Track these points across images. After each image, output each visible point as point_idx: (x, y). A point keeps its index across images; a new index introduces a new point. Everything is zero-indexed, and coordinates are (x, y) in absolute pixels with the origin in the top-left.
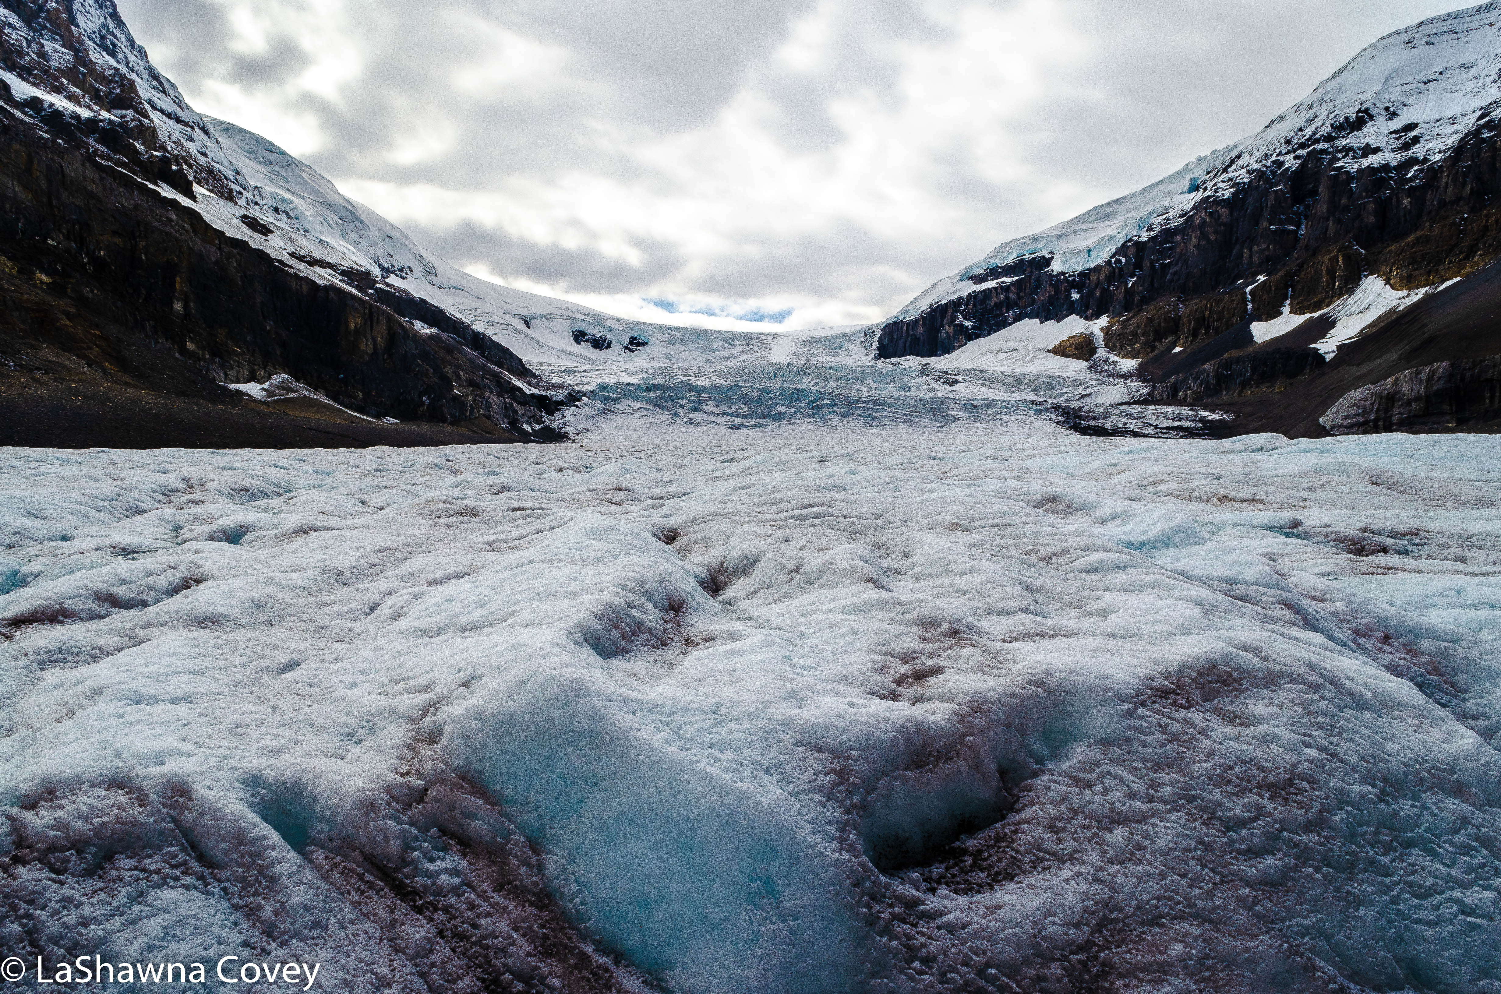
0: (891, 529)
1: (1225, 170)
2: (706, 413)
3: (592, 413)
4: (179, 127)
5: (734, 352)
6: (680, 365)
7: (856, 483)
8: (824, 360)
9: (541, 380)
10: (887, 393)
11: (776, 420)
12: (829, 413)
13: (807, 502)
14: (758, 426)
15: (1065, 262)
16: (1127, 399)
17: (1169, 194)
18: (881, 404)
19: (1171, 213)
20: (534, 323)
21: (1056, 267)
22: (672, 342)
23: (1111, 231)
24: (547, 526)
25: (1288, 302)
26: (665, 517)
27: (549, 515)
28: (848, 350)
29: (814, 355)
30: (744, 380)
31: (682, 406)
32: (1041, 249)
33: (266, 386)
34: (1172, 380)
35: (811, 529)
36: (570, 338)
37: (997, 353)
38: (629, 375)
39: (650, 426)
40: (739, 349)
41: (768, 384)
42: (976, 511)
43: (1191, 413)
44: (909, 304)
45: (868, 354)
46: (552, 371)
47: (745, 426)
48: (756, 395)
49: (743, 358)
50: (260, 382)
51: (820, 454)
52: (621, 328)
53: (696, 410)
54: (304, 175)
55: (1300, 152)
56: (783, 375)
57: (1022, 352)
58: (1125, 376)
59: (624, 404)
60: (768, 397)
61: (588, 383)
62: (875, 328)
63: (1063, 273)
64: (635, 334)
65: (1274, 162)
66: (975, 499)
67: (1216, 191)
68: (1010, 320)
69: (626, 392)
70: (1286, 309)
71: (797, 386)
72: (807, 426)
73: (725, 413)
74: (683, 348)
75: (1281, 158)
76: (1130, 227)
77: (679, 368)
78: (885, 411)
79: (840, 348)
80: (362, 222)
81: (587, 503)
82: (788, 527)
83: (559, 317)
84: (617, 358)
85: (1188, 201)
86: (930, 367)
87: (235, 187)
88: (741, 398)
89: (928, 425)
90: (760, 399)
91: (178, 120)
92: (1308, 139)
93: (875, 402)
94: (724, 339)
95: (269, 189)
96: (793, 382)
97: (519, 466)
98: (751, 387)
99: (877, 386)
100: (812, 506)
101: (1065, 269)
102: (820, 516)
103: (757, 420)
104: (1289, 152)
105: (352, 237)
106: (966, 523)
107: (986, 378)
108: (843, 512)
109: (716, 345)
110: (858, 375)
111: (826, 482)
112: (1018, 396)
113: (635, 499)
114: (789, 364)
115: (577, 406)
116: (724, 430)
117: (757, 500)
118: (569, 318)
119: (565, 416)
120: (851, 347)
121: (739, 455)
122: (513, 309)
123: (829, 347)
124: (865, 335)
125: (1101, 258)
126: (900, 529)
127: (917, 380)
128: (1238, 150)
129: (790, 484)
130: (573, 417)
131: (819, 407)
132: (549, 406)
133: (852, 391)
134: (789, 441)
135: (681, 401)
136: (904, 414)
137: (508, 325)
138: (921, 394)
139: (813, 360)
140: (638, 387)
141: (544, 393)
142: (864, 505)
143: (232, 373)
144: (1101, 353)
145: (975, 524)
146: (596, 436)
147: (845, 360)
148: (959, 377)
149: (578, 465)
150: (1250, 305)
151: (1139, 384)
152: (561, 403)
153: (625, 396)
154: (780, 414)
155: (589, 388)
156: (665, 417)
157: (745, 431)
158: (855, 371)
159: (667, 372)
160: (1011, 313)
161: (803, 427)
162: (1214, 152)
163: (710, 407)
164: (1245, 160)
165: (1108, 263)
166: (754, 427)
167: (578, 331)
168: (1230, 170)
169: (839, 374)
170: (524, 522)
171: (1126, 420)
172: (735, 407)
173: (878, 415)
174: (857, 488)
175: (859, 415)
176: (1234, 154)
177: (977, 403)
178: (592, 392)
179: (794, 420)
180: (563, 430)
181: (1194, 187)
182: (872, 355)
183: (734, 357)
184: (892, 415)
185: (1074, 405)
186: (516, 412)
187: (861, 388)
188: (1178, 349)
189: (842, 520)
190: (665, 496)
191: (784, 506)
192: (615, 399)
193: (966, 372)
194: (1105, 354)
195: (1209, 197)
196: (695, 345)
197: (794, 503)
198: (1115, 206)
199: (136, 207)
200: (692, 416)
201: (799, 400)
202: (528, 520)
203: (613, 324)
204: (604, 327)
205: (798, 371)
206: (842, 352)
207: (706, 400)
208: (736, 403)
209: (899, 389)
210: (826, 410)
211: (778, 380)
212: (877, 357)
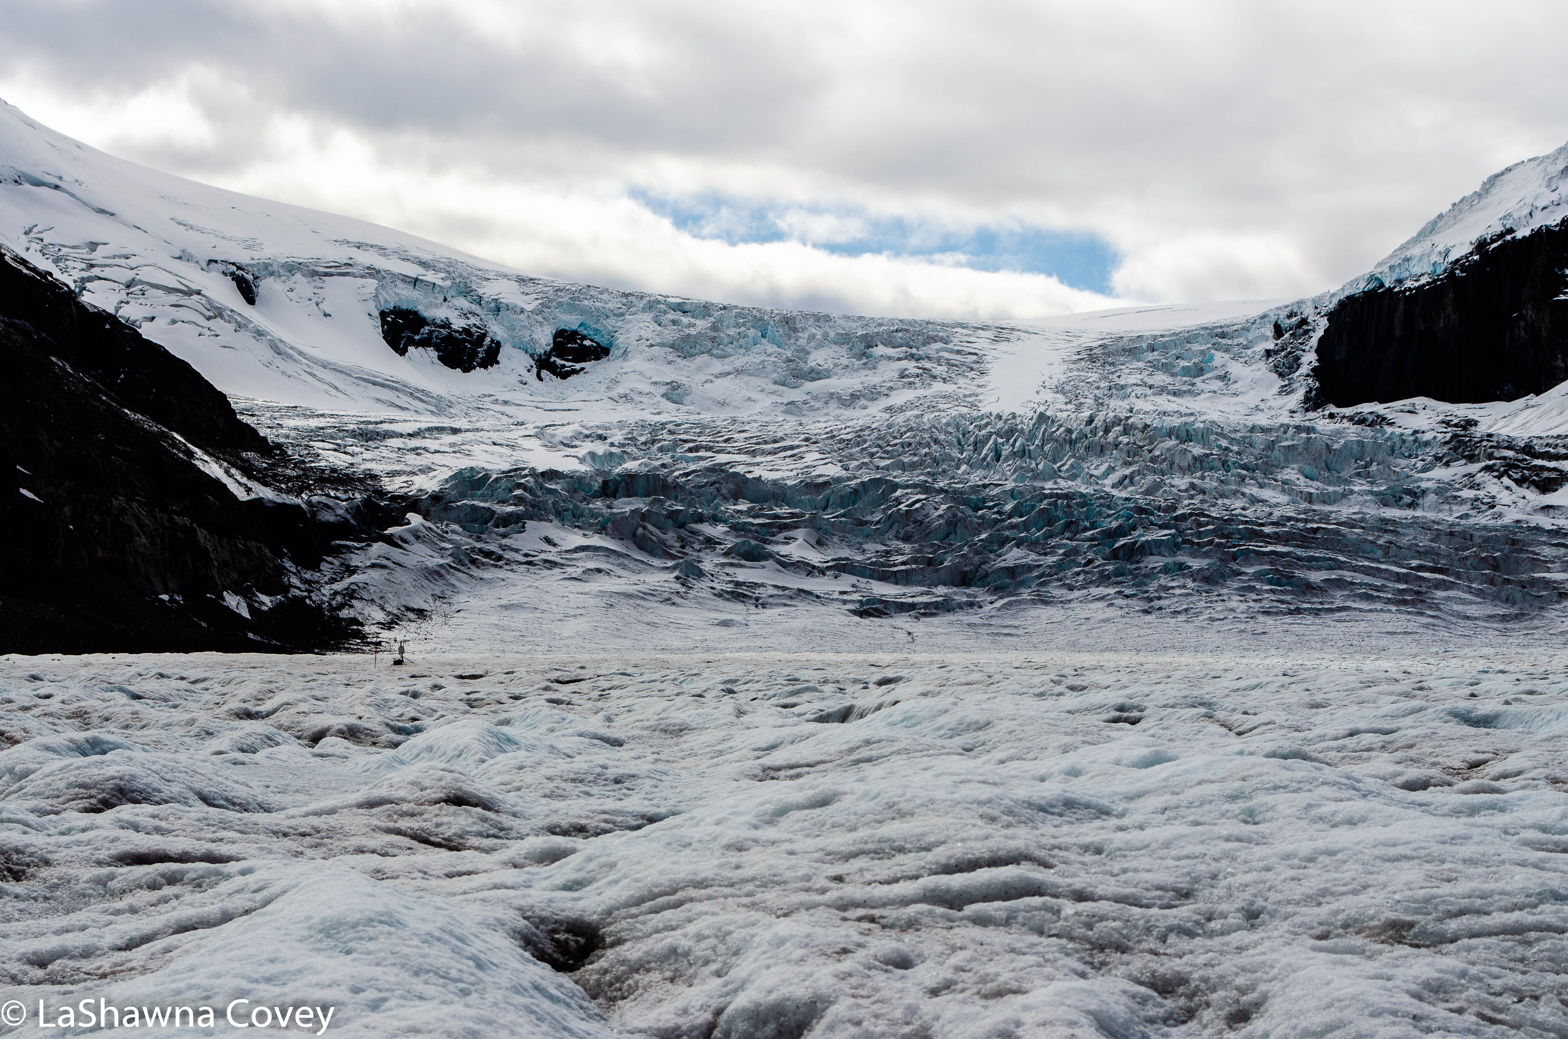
0: (1211, 934)
2: (787, 565)
3: (435, 561)
5: (873, 379)
6: (706, 417)
7: (1140, 795)
8: (1151, 407)
9: (285, 459)
10: (1346, 511)
11: (999, 590)
12: (1166, 570)
13: (979, 849)
14: (945, 607)
18: (1325, 545)
20: (267, 286)
22: (684, 347)
24: (213, 909)
26: (567, 888)
27: (228, 877)
28: (1224, 378)
30: (903, 467)
31: (710, 543)
35: (977, 932)
36: (374, 332)
38: (551, 446)
39: (612, 600)
40: (887, 372)
41: (976, 478)
42: (1462, 887)
44: (1416, 240)
45: (1285, 391)
46: (318, 434)
47: (903, 608)
48: (938, 511)
49: (900, 398)
51: (1116, 697)
52: (530, 304)
53: (753, 556)
56: (1023, 453)
59: (530, 538)
60: (975, 517)
61: (426, 470)
62: (1308, 312)
64: (571, 321)
66: (1467, 850)
69: (539, 498)
71: (1065, 485)
72: (1098, 611)
73: (842, 567)
74: (718, 366)
77: (702, 428)
78: (1340, 566)
79: (1199, 371)
81: (354, 842)
82: (911, 925)
83: (343, 270)
84: (519, 396)
86: (1480, 430)
88: (891, 521)
89: (1472, 610)
90: (952, 524)
93: (1306, 538)
94: (844, 339)
96: (1054, 475)
97: (192, 722)
98: (924, 488)
99: (1314, 487)
100: (995, 862)
102: (1008, 892)
103: (941, 590)
106: (1427, 922)
108: (1078, 883)
109: (818, 358)
110: (1257, 456)
111: (1051, 790)
113: (502, 833)
114: (1042, 418)
115: (390, 540)
116: (837, 619)
117: (840, 841)
118: (373, 272)
119: (352, 571)
120: (1235, 369)
121: (875, 695)
122: (204, 248)
123: (1166, 368)
124: (1278, 331)
126: (1237, 938)
127: (1440, 473)
129: (940, 794)
130: (375, 575)
131: (1133, 553)
132: (306, 539)
133: (1237, 504)
134: (1038, 658)
135: (707, 529)
136: (1399, 578)
137: (189, 293)
138: (1450, 516)
139: (1118, 407)
140: (576, 482)
141: (292, 499)
142: (1145, 862)
145: (1452, 925)
146: (446, 632)
149: (373, 721)
152: (342, 529)
153: (537, 511)
154: (1012, 572)
155: (428, 484)
156: (657, 577)
157: (902, 621)
158: (1246, 443)
159: (666, 440)
161: (1081, 611)
163: (798, 548)
166: (931, 610)
167: (397, 312)
169: (1197, 450)
170: (156, 895)
172: (873, 548)
173: (1316, 577)
174: (1142, 810)
175: (1259, 576)
178: (436, 497)
179: (1055, 591)
180: (345, 613)
182: (1300, 394)
183: (874, 394)
184: (1359, 578)
186: (202, 555)
187: (1265, 494)
189: (1069, 908)
190: (591, 823)
191: (908, 862)
192: (506, 521)
196: (753, 358)
197: (940, 854)
200: (742, 575)
201: (1072, 527)
202: (167, 891)
203: (509, 293)
204: (479, 301)
205: (1070, 441)
206: (1207, 384)
207: (781, 526)
208: (878, 535)
209: (1384, 500)
210: (1155, 562)
211: (1006, 467)
212: (1313, 402)
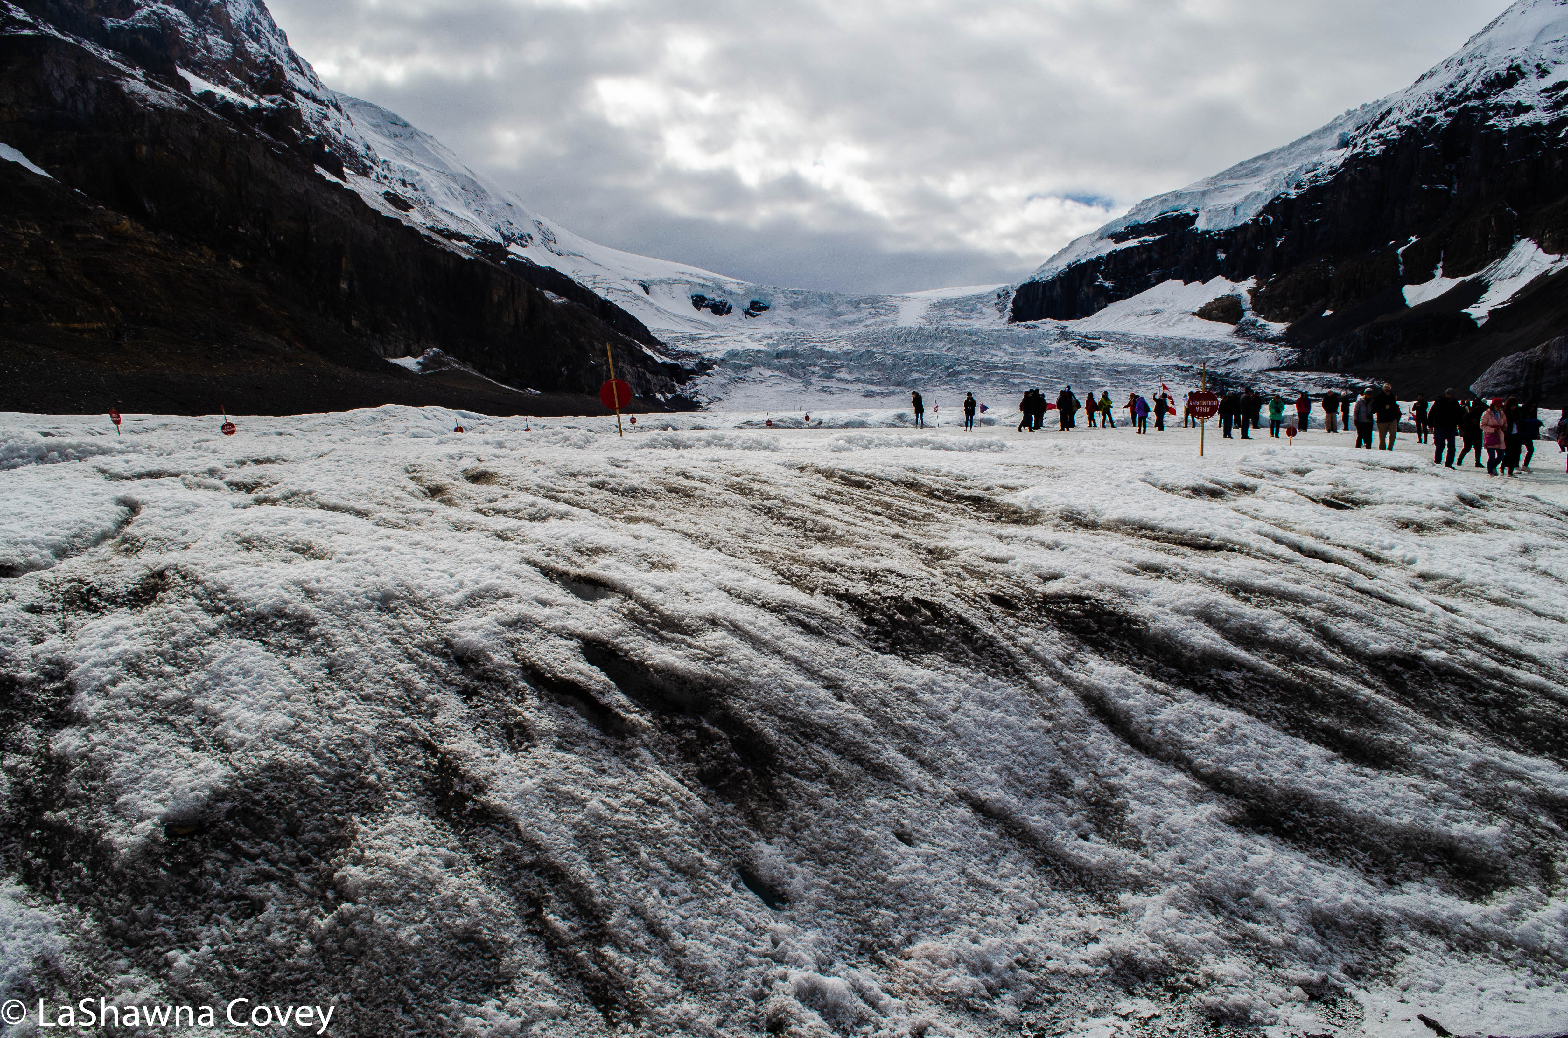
1: (1375, 126)
2: (840, 380)
3: (723, 381)
4: (316, 106)
5: (860, 315)
6: (804, 330)
8: (957, 323)
9: (670, 348)
10: (1026, 358)
12: (967, 379)
14: (892, 393)
15: (1209, 221)
16: (1275, 365)
17: (1319, 150)
18: (1020, 370)
19: (1320, 170)
20: (654, 288)
21: (1201, 225)
22: (795, 306)
23: (1258, 188)
25: (1440, 264)
28: (981, 313)
29: (944, 318)
30: (875, 346)
31: (814, 373)
32: (1185, 207)
33: (420, 359)
34: (1322, 344)
36: (690, 303)
37: (1139, 315)
38: (755, 342)
39: (783, 393)
40: (865, 313)
41: (900, 349)
43: (1341, 379)
44: (1046, 264)
45: (1002, 317)
46: (676, 339)
47: (879, 394)
48: (889, 361)
49: (870, 321)
50: (415, 356)
52: (741, 292)
53: (829, 377)
54: (427, 146)
55: (1451, 109)
56: (915, 340)
57: (1166, 315)
58: (1275, 340)
59: (754, 373)
60: (901, 363)
61: (716, 351)
62: (1009, 290)
63: (1208, 232)
64: (756, 298)
65: (1424, 119)
67: (1366, 148)
68: (1153, 280)
69: (755, 360)
70: (1439, 272)
71: (929, 351)
72: (945, 394)
73: (858, 380)
74: (807, 312)
75: (1432, 115)
76: (1277, 184)
77: (804, 334)
78: (1024, 377)
79: (972, 310)
80: (483, 191)
83: (678, 282)
84: (741, 324)
85: (1337, 158)
86: (1069, 330)
87: (368, 163)
88: (873, 364)
90: (894, 365)
91: (315, 100)
92: (1459, 96)
93: (1013, 368)
94: (850, 302)
95: (397, 162)
96: (926, 348)
98: (883, 353)
99: (1014, 350)
101: (1210, 227)
103: (891, 388)
104: (1439, 109)
105: (474, 206)
107: (1129, 343)
109: (841, 308)
110: (994, 340)
112: (1162, 361)
114: (920, 328)
115: (708, 375)
116: (857, 398)
118: (688, 282)
119: (696, 385)
120: (985, 309)
122: (631, 275)
123: (961, 310)
124: (999, 296)
125: (1248, 215)
127: (1056, 345)
128: (1389, 105)
130: (704, 386)
131: (956, 374)
132: (681, 375)
133: (989, 356)
135: (812, 369)
136: (1045, 381)
137: (629, 291)
138: (1060, 360)
139: (944, 324)
140: (768, 354)
141: (674, 362)
143: (390, 348)
144: (1249, 315)
146: (729, 405)
147: (977, 324)
148: (1100, 342)
150: (1402, 267)
151: (1289, 349)
152: (692, 371)
153: (756, 364)
154: (914, 381)
155: (718, 356)
156: (797, 385)
157: (879, 398)
158: (990, 335)
159: (792, 338)
160: (1153, 273)
161: (939, 394)
162: (1363, 106)
163: (843, 374)
164: (1394, 116)
165: (1255, 221)
166: (889, 394)
167: (697, 296)
168: (1380, 126)
169: (974, 338)
171: (1275, 387)
172: (868, 374)
173: (1016, 381)
175: (998, 381)
176: (1384, 110)
177: (1120, 369)
178: (722, 360)
179: (929, 387)
180: (695, 399)
181: (1344, 143)
182: (1007, 318)
183: (860, 321)
185: (1222, 371)
186: (648, 381)
187: (998, 353)
188: (1328, 313)
192: (746, 367)
193: (1108, 336)
194: (1253, 318)
195: (1359, 154)
196: (819, 309)
198: (1261, 162)
199: (306, 192)
200: (826, 384)
201: (934, 365)
203: (734, 290)
204: (724, 292)
205: (930, 336)
206: (975, 315)
207: (838, 367)
208: (869, 369)
209: (1037, 354)
210: (963, 377)
211: (909, 345)
212: (1012, 320)
